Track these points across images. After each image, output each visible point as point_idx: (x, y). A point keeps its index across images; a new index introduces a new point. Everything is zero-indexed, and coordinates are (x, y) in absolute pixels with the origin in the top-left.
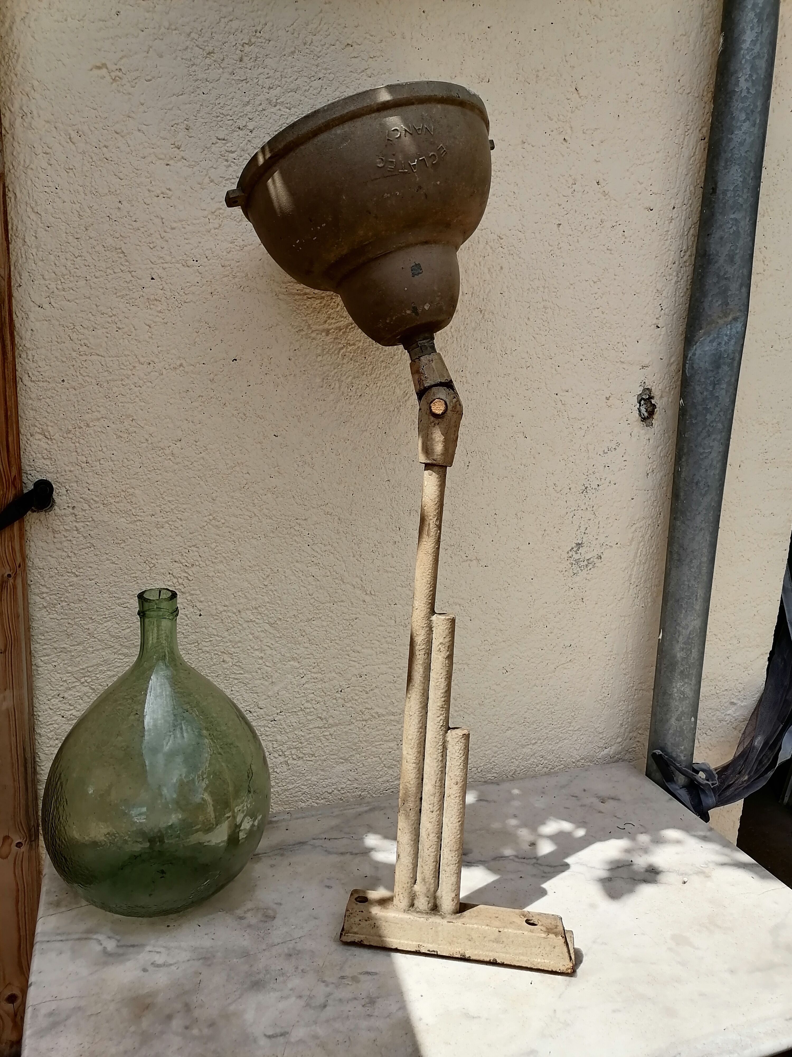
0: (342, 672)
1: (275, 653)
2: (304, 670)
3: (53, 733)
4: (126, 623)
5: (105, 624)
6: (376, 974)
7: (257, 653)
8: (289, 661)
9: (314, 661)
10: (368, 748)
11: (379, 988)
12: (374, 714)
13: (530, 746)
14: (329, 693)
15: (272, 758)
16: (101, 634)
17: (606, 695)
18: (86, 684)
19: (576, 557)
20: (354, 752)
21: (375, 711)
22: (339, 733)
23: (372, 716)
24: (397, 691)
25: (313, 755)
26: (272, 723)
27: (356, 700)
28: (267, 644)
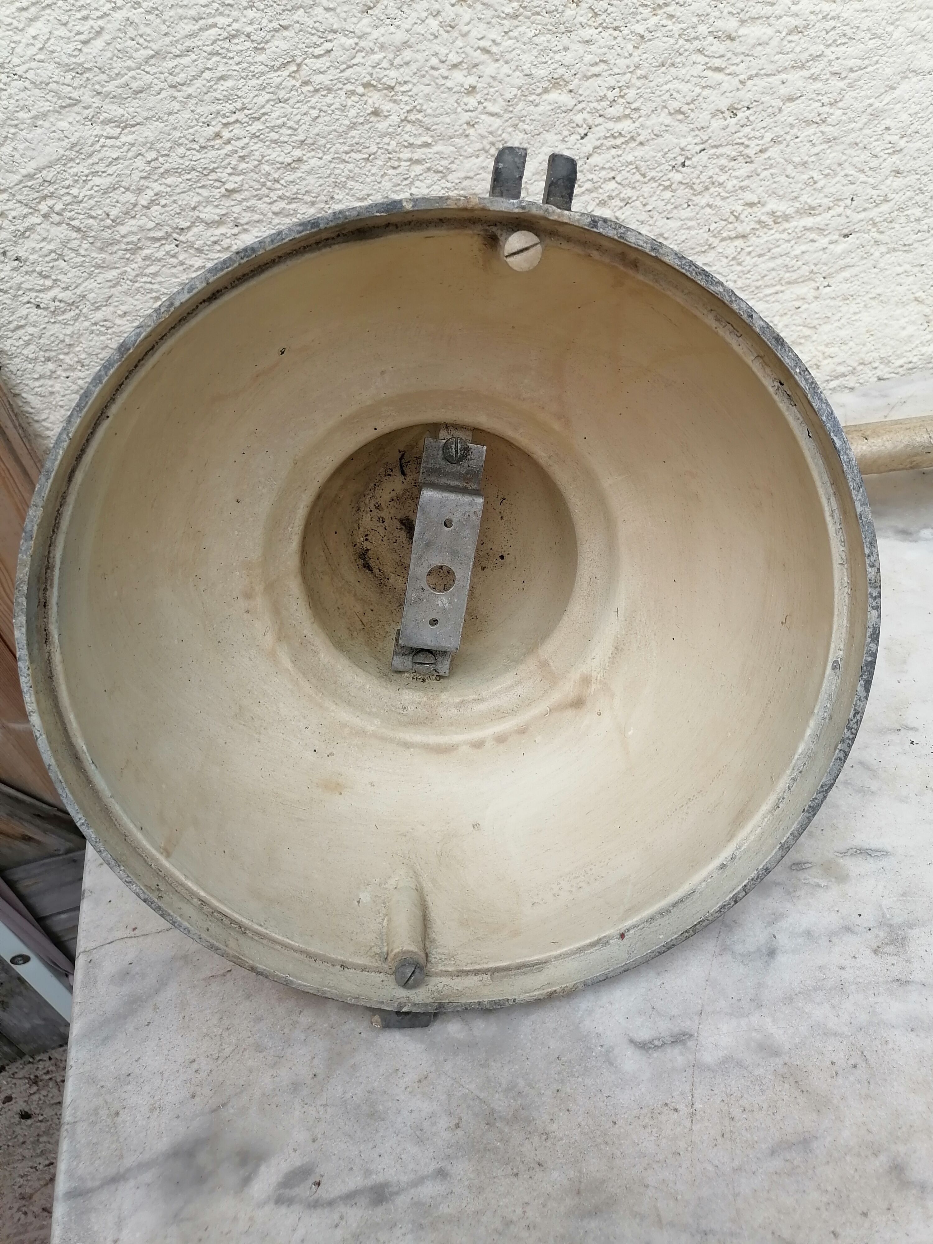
0: (685, 108)
1: (506, 69)
2: (585, 115)
3: (32, 347)
4: (85, 18)
5: (32, 31)
6: (885, 854)
7: (458, 76)
8: (546, 91)
9: (612, 81)
11: (904, 894)
12: (763, 218)
14: (653, 174)
16: (34, 64)
18: (56, 218)
21: (769, 208)
23: (760, 222)
24: (825, 146)
27: (720, 184)
28: (482, 44)
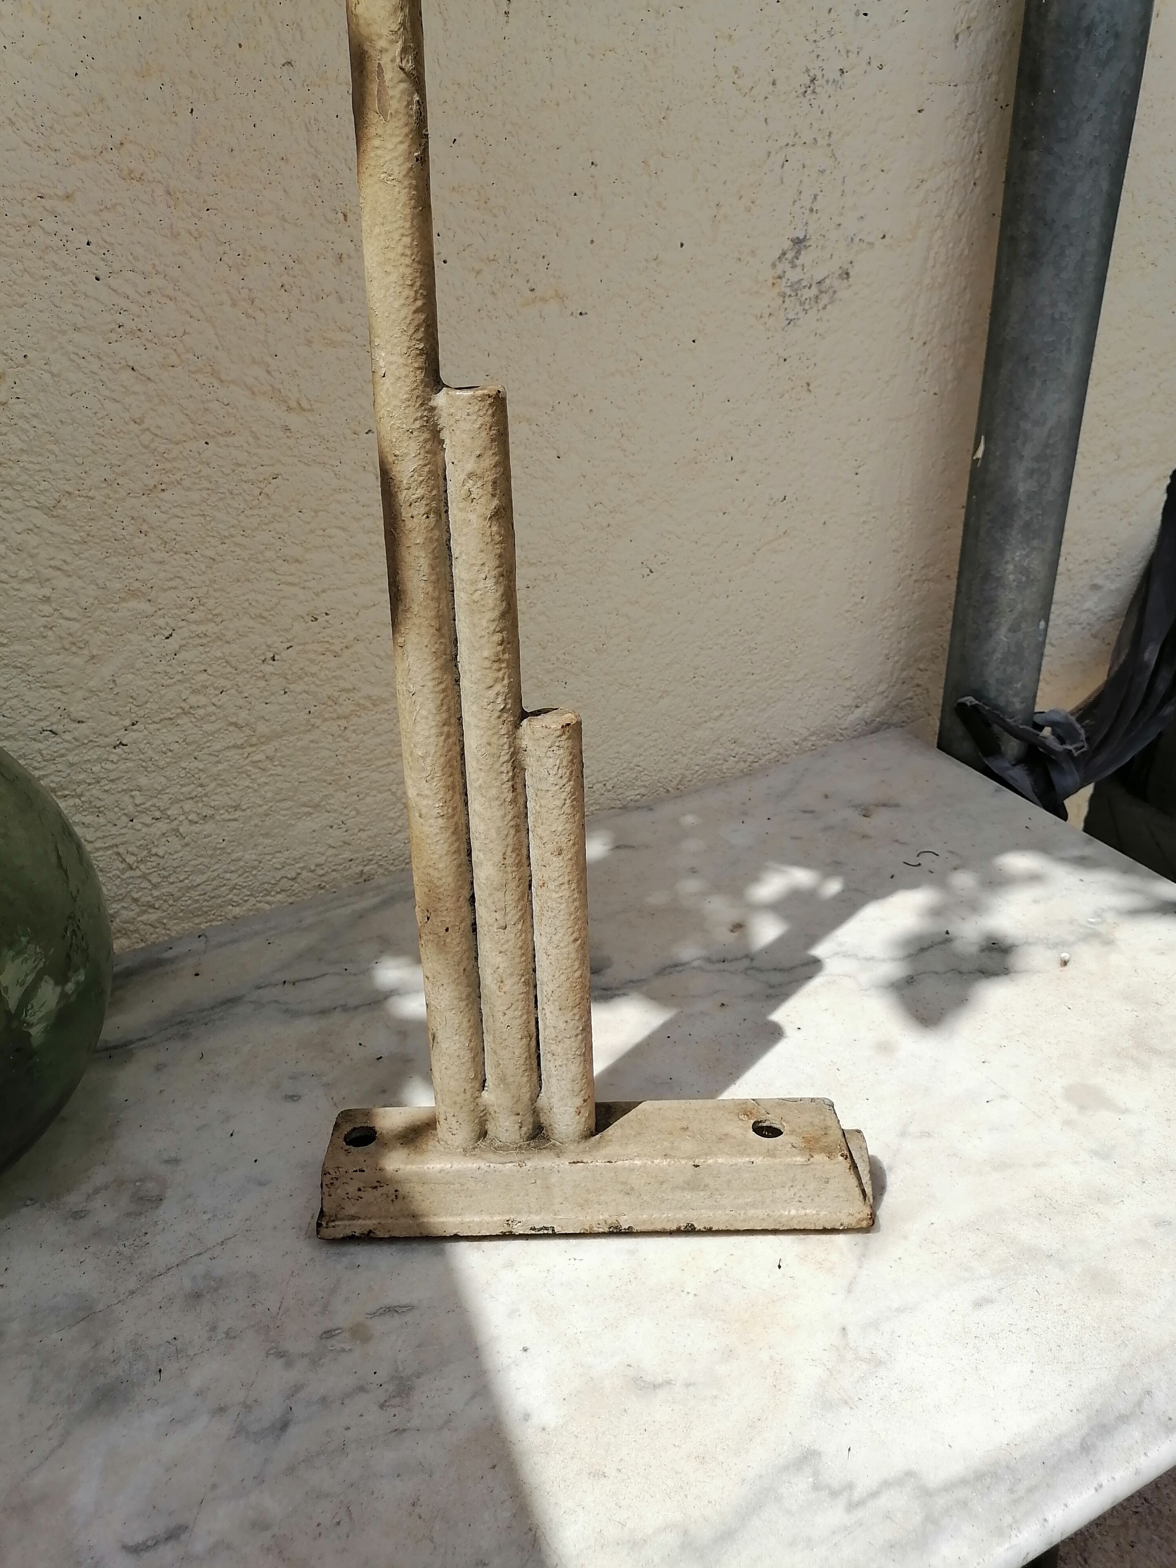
0: (266, 614)
1: (79, 583)
2: (167, 619)
6: (411, 1308)
7: (31, 588)
8: (123, 600)
9: (190, 593)
10: (362, 775)
11: (419, 1346)
12: (362, 701)
13: (710, 724)
14: (244, 666)
15: (139, 826)
17: (858, 599)
19: (793, 275)
20: (331, 789)
22: (288, 752)
23: (359, 705)
25: (236, 808)
26: (118, 750)
27: (313, 675)
28: (52, 563)
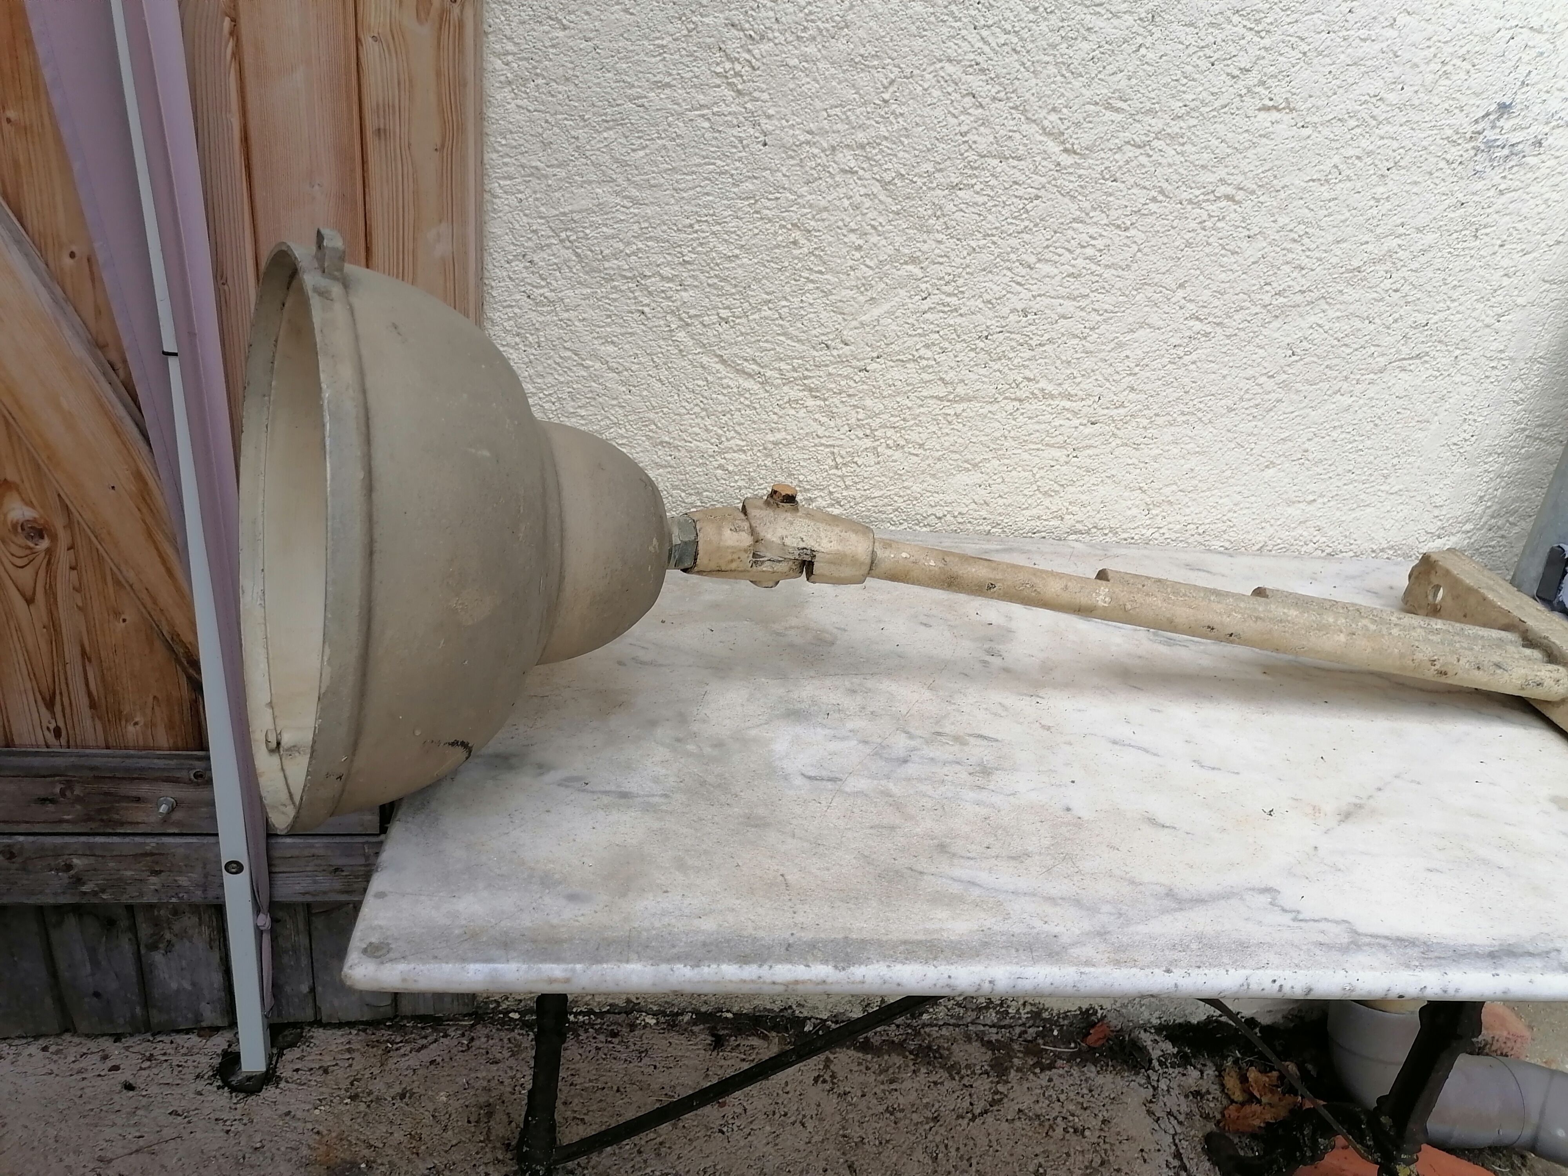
0: (994, 301)
1: (884, 242)
2: (928, 285)
3: (512, 322)
4: (640, 138)
5: (605, 135)
6: (996, 740)
7: (853, 237)
8: (906, 263)
9: (949, 270)
10: (1015, 451)
12: (1036, 392)
13: (1302, 506)
14: (965, 337)
15: (853, 437)
16: (598, 153)
17: (1468, 437)
18: (568, 244)
19: (1490, 134)
20: (990, 455)
21: (1040, 385)
22: (971, 414)
23: (1032, 393)
24: (1083, 355)
25: (921, 446)
26: (862, 374)
27: (1010, 359)
28: (873, 223)
